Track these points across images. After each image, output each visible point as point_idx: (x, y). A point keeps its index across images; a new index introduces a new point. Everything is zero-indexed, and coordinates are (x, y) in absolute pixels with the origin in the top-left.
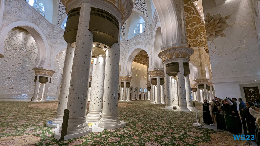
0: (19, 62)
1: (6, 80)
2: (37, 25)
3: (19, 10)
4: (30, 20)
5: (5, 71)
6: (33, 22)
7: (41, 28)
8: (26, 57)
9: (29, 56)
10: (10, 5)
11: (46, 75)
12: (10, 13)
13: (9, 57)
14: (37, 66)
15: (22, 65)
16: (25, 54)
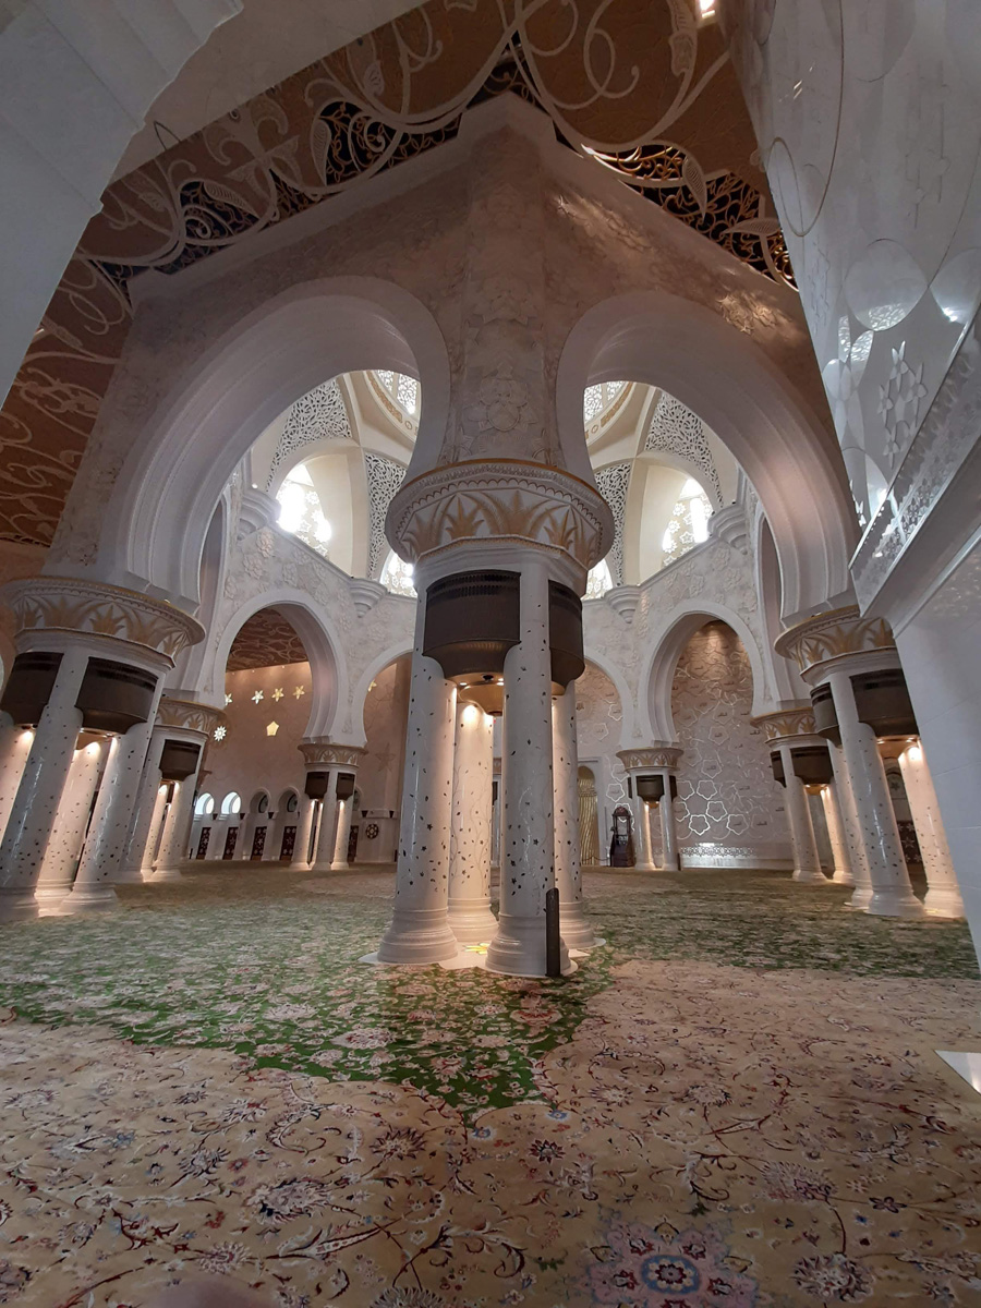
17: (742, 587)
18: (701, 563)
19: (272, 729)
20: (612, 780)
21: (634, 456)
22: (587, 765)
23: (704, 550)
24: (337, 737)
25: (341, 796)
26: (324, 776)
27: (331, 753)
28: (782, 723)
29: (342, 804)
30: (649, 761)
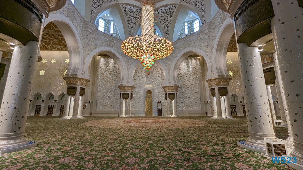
0: (113, 83)
1: (107, 99)
2: (112, 47)
3: (95, 39)
4: (105, 45)
5: (106, 92)
6: (108, 46)
7: (115, 49)
8: (117, 77)
9: (119, 77)
10: (88, 38)
11: (127, 91)
12: (89, 45)
13: (107, 80)
14: (120, 84)
15: (115, 85)
16: (116, 75)
17: (207, 45)
18: (195, 38)
19: (42, 72)
20: (157, 94)
21: (178, 3)
22: (150, 90)
23: (196, 34)
24: (80, 76)
25: (81, 95)
26: (75, 88)
27: (78, 80)
28: (217, 81)
29: (80, 97)
30: (173, 89)
